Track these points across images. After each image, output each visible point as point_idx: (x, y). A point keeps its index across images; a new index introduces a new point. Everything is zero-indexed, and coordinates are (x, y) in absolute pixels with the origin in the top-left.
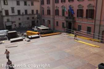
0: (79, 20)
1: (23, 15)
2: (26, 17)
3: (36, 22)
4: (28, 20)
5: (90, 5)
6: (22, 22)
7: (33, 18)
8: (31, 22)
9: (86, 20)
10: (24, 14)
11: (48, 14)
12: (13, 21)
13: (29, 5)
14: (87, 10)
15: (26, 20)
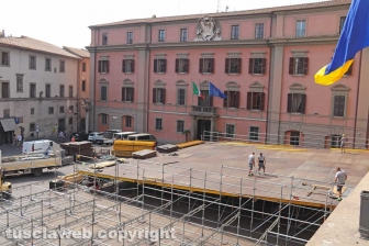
0: (229, 113)
1: (41, 99)
2: (47, 104)
3: (67, 121)
4: (51, 116)
5: (256, 83)
6: (38, 121)
7: (62, 109)
8: (57, 122)
9: (247, 112)
10: (44, 95)
11: (123, 99)
12: (17, 115)
13: (55, 71)
14: (249, 94)
15: (46, 114)
